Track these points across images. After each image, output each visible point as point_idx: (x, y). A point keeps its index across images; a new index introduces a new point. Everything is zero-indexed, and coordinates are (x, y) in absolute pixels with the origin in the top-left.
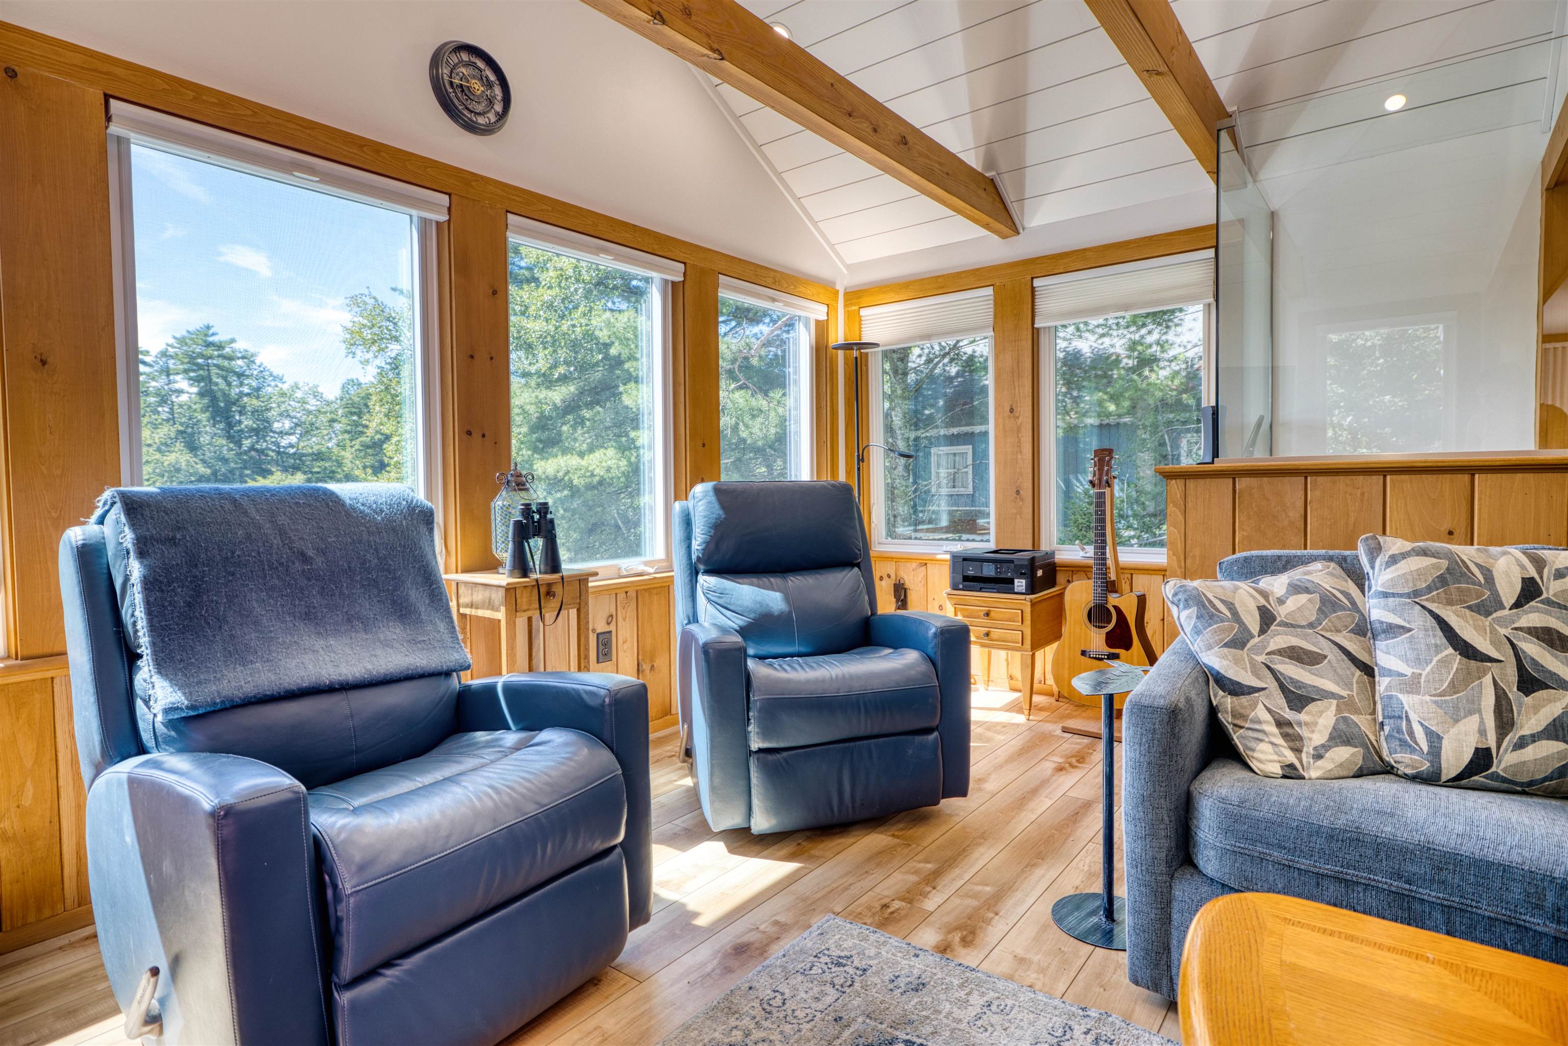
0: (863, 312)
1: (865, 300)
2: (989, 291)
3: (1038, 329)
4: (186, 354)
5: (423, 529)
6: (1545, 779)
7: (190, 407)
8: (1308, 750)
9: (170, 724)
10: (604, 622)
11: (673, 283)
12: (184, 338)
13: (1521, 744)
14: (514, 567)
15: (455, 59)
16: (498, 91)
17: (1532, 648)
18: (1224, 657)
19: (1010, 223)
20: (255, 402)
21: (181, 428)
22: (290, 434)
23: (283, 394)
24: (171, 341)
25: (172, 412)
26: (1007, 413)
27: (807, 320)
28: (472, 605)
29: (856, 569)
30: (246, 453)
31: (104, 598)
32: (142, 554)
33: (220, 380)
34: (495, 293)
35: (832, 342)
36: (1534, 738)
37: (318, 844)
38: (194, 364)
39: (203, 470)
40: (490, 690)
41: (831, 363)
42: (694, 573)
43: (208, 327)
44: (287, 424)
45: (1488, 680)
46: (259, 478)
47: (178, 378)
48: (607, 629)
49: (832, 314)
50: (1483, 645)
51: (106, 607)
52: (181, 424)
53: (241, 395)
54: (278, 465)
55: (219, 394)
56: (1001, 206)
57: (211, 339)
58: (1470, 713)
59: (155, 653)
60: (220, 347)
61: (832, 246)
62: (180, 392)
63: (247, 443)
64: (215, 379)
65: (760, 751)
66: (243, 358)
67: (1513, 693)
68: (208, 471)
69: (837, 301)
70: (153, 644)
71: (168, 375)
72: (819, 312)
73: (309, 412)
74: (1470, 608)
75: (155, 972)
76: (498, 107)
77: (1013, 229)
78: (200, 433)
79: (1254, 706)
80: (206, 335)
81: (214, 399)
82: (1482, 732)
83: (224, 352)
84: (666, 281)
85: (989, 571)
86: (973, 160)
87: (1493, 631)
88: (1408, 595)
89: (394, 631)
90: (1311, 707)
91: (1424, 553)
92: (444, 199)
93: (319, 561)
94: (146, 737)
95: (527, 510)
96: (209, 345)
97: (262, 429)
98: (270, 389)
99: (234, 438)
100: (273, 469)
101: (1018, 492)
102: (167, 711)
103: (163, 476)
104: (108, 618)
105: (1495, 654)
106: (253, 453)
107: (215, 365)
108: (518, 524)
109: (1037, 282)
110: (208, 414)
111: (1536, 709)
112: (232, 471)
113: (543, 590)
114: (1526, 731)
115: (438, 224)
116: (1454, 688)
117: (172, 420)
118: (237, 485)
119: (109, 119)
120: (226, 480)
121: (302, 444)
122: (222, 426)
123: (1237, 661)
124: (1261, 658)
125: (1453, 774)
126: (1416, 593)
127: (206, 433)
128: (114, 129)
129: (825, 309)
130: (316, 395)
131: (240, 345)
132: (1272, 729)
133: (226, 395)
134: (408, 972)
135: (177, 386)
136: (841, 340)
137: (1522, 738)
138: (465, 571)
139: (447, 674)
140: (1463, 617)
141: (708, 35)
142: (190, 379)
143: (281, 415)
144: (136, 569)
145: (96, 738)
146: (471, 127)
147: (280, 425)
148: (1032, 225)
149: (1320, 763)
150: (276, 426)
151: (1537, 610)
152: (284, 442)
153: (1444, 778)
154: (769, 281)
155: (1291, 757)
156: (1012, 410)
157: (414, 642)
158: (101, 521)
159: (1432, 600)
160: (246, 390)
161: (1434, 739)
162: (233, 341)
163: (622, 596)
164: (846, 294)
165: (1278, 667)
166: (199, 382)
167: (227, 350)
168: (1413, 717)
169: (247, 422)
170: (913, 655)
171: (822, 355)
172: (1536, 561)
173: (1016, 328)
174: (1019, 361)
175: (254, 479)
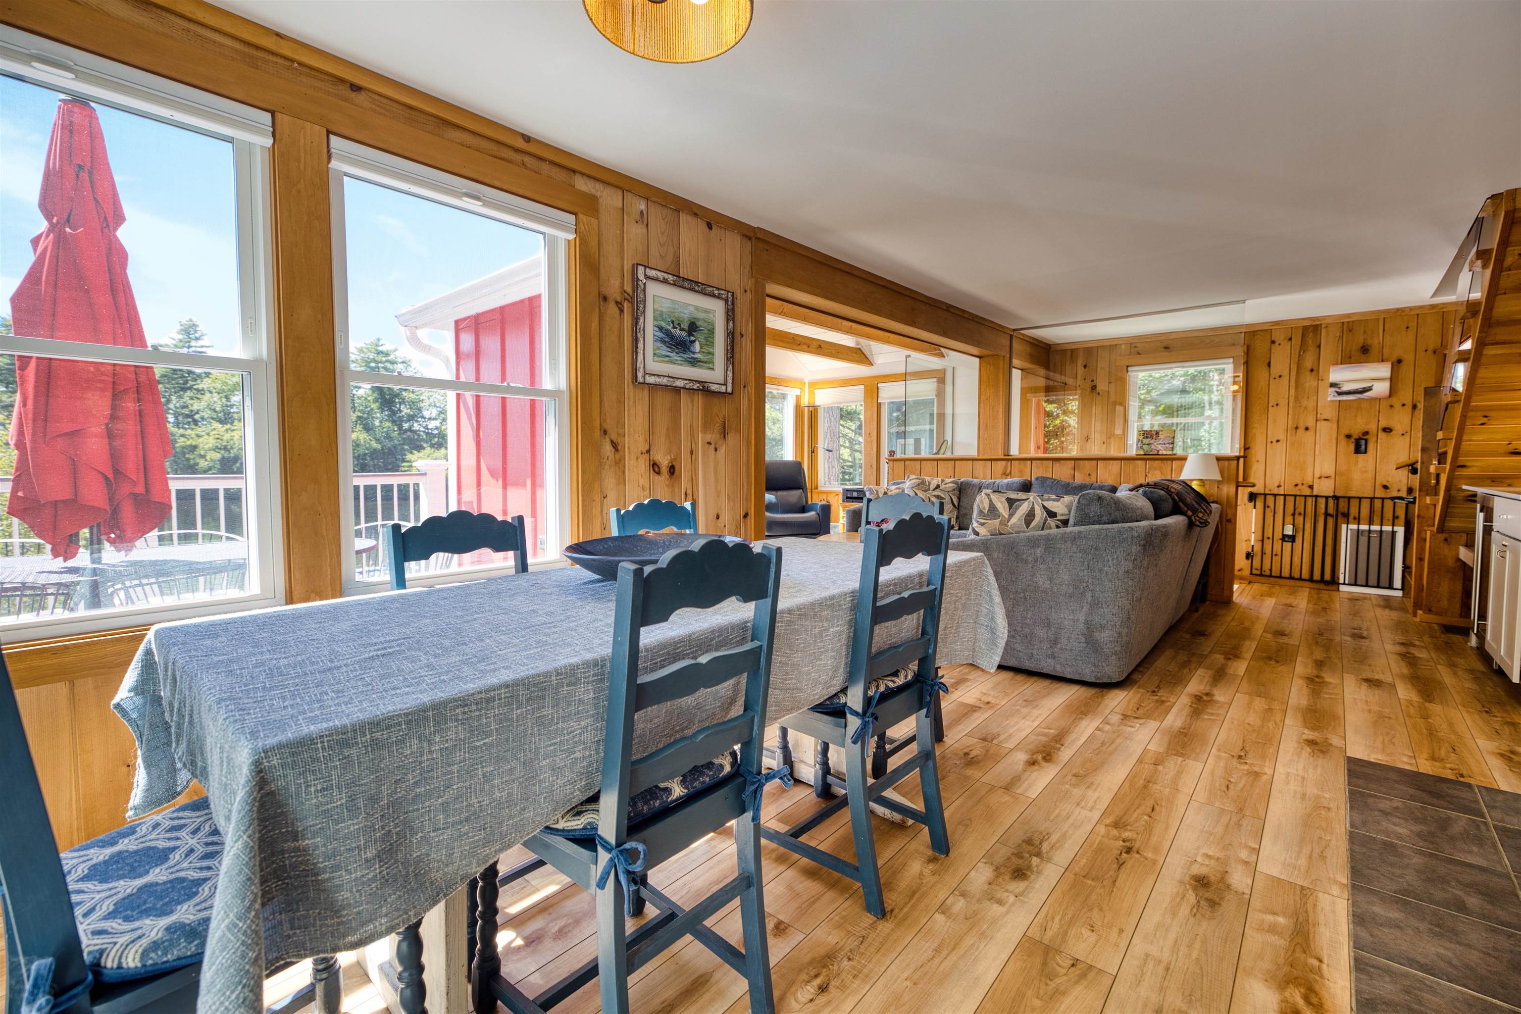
0: (816, 391)
1: (816, 388)
2: (863, 387)
3: (880, 403)
4: (363, 359)
7: (366, 399)
19: (869, 363)
20: (411, 395)
21: (360, 414)
22: (435, 419)
26: (868, 435)
27: (792, 396)
29: (801, 490)
30: (404, 433)
35: (803, 405)
38: (369, 367)
39: (375, 445)
41: (801, 412)
46: (415, 452)
49: (802, 393)
52: (359, 411)
54: (427, 442)
55: (386, 390)
56: (864, 357)
57: (380, 349)
60: (387, 355)
63: (406, 426)
66: (403, 362)
69: (804, 388)
72: (796, 392)
77: (871, 364)
78: (373, 418)
80: (377, 345)
81: (382, 394)
83: (390, 358)
85: (855, 494)
86: (851, 344)
96: (379, 353)
97: (415, 417)
99: (396, 423)
100: (425, 445)
101: (871, 466)
106: (409, 433)
107: (383, 368)
109: (879, 385)
110: (377, 404)
121: (443, 427)
122: (388, 413)
127: (377, 418)
129: (799, 391)
131: (401, 354)
133: (390, 390)
136: (806, 404)
143: (428, 405)
147: (429, 412)
148: (878, 364)
150: (426, 413)
152: (431, 426)
156: (870, 434)
162: (396, 350)
164: (809, 384)
167: (391, 357)
169: (405, 411)
170: (813, 513)
171: (798, 409)
172: (943, 481)
173: (872, 402)
174: (872, 415)
175: (411, 453)
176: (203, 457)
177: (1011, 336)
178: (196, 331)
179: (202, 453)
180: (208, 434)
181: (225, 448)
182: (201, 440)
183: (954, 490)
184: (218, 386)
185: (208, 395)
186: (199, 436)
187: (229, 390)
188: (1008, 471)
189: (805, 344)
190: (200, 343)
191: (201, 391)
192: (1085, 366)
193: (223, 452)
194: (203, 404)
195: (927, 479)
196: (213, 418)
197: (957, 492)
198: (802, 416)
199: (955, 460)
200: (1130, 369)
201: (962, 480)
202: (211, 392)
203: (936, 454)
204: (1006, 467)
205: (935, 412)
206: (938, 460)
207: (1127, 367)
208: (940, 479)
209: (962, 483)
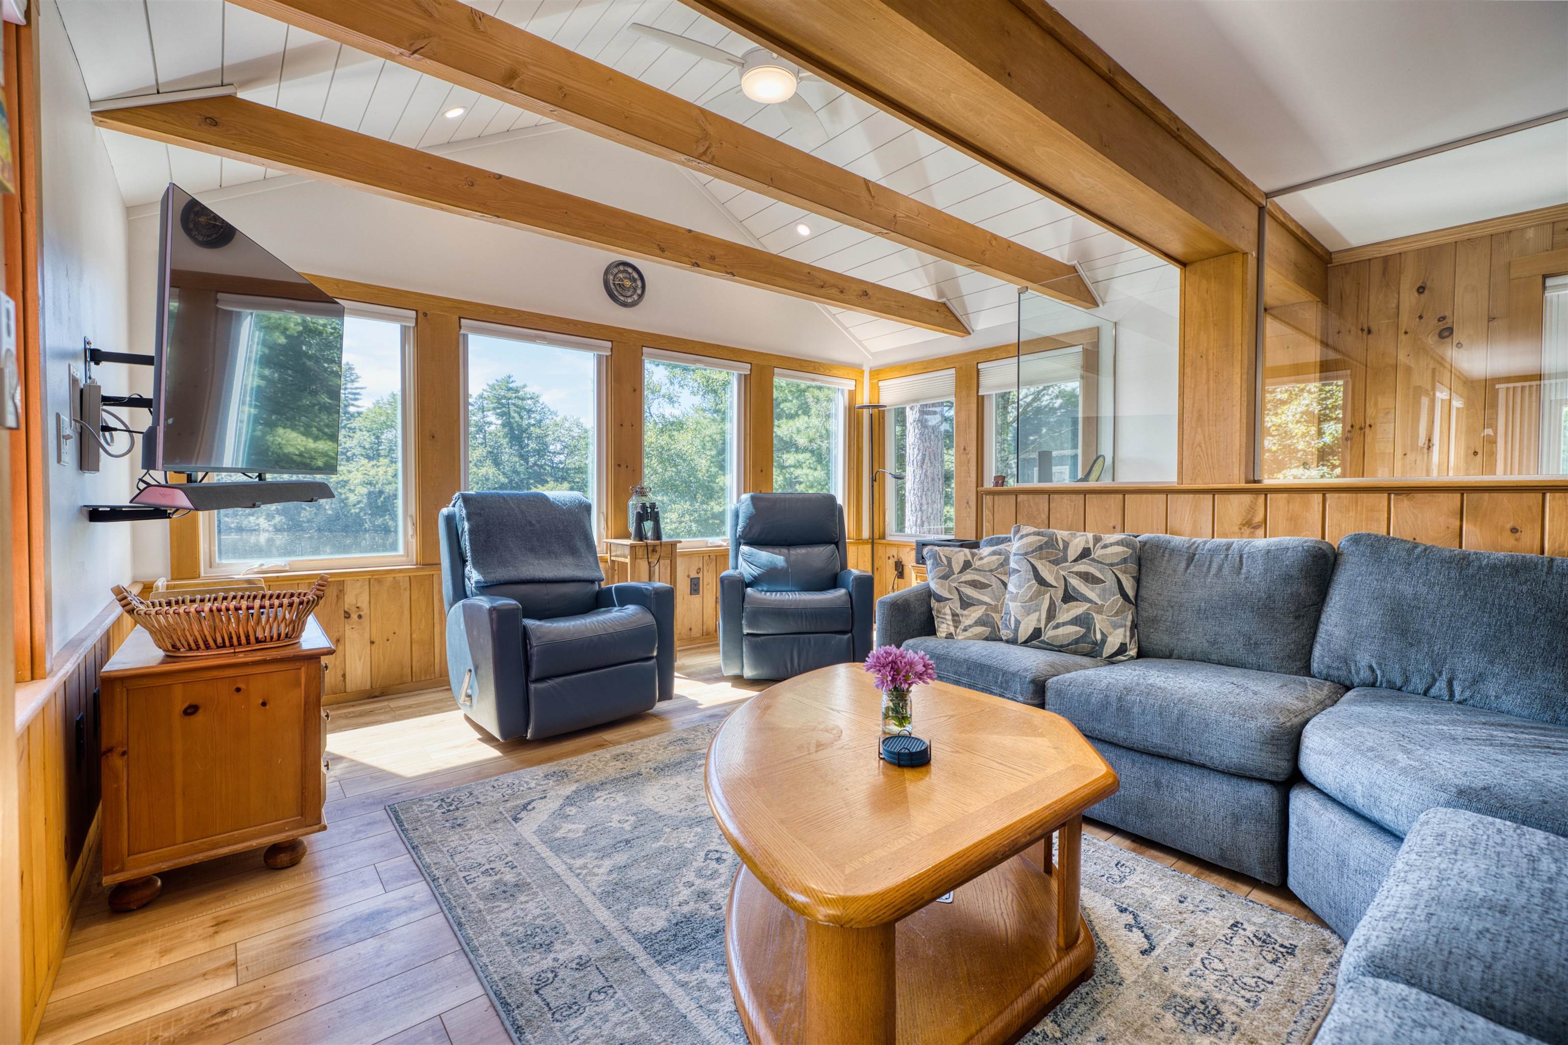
0: (880, 384)
1: (882, 376)
2: (953, 371)
3: (983, 397)
4: (495, 396)
5: (586, 514)
6: (1069, 645)
7: (496, 435)
8: (962, 627)
9: (476, 588)
10: (695, 572)
11: (745, 375)
12: (494, 385)
13: (1057, 627)
14: (636, 536)
15: (616, 270)
16: (639, 283)
17: (1075, 582)
18: (937, 583)
19: (962, 328)
20: (538, 430)
21: (490, 450)
22: (560, 454)
23: (557, 425)
24: (486, 387)
25: (484, 438)
26: (962, 451)
27: (843, 391)
28: (616, 556)
29: (833, 546)
30: (531, 467)
31: (455, 537)
32: (469, 519)
33: (516, 415)
34: (635, 390)
35: (859, 403)
36: (1064, 624)
37: (525, 628)
38: (500, 404)
39: (503, 480)
40: (610, 589)
41: (858, 417)
42: (738, 544)
43: (509, 377)
44: (559, 446)
45: (1047, 596)
46: (539, 486)
47: (489, 413)
48: (697, 576)
49: (859, 386)
50: (1050, 579)
51: (455, 541)
52: (490, 446)
53: (529, 425)
54: (552, 476)
55: (515, 425)
56: (953, 318)
57: (511, 385)
58: (1036, 611)
59: (472, 560)
60: (517, 391)
61: (860, 342)
62: (490, 423)
63: (532, 460)
64: (513, 414)
65: (748, 634)
66: (531, 398)
67: (1058, 602)
68: (506, 481)
69: (863, 377)
70: (472, 556)
71: (483, 412)
72: (849, 385)
73: (573, 438)
74: (1050, 561)
75: (470, 671)
76: (639, 292)
77: (965, 331)
78: (502, 453)
79: (944, 607)
80: (508, 383)
81: (512, 429)
82: (1039, 620)
84: (740, 375)
86: (929, 294)
87: (1058, 572)
88: (1022, 555)
89: (568, 560)
90: (972, 608)
91: (1038, 534)
92: (609, 344)
93: (537, 526)
94: (468, 593)
95: (644, 506)
96: (509, 389)
97: (541, 452)
98: (548, 421)
99: (524, 457)
101: (968, 503)
102: (477, 582)
103: (478, 483)
104: (456, 545)
105: (1054, 584)
106: (536, 468)
107: (513, 404)
108: (638, 513)
109: (980, 366)
110: (507, 440)
111: (1068, 610)
112: (522, 481)
113: (650, 549)
114: (1060, 621)
115: (607, 356)
116: (1031, 599)
117: (484, 444)
118: (525, 491)
119: (460, 327)
120: (518, 487)
121: (568, 461)
122: (516, 448)
123: (942, 586)
124: (955, 585)
125: (1023, 640)
126: (1026, 554)
127: (506, 453)
128: (462, 331)
129: (853, 383)
130: (578, 425)
131: (529, 390)
132: (949, 617)
133: (520, 426)
134: (557, 683)
135: (488, 419)
136: (866, 402)
137: (1058, 624)
138: (615, 538)
139: (592, 582)
140: (1045, 566)
141: (725, 266)
142: (497, 414)
143: (554, 440)
144: (466, 525)
145: (451, 593)
146: (625, 305)
147: (554, 447)
148: (978, 329)
149: (965, 633)
150: (552, 448)
151: (1085, 564)
152: (556, 460)
153: (1019, 642)
154: (811, 369)
155: (952, 629)
156: (965, 449)
157: (577, 565)
158: (454, 506)
159: (1032, 557)
160: (532, 422)
161: (1018, 623)
162: (525, 386)
163: (706, 558)
164: (871, 372)
165: (962, 589)
166: (502, 416)
167: (521, 394)
168: (1012, 613)
169: (533, 445)
170: (842, 591)
171: (853, 413)
172: (1097, 540)
173: (968, 395)
174: (969, 417)
175: (536, 487)
176: (351, 491)
177: (1261, 209)
178: (352, 374)
179: (352, 487)
180: (357, 470)
181: (370, 484)
182: (350, 476)
183: (1125, 561)
184: (368, 424)
185: (359, 433)
186: (349, 472)
187: (377, 429)
188: (1259, 517)
189: (834, 286)
190: (356, 385)
191: (353, 430)
192: (1421, 290)
193: (369, 487)
194: (355, 442)
195: (1062, 534)
196: (362, 455)
197: (1132, 567)
198: (859, 424)
199: (1124, 492)
200: (1550, 282)
201: (1144, 537)
202: (361, 430)
203: (1082, 480)
204: (1252, 509)
205: (1080, 415)
206: (1085, 492)
207: (1545, 277)
208: (1090, 536)
209: (1144, 544)
